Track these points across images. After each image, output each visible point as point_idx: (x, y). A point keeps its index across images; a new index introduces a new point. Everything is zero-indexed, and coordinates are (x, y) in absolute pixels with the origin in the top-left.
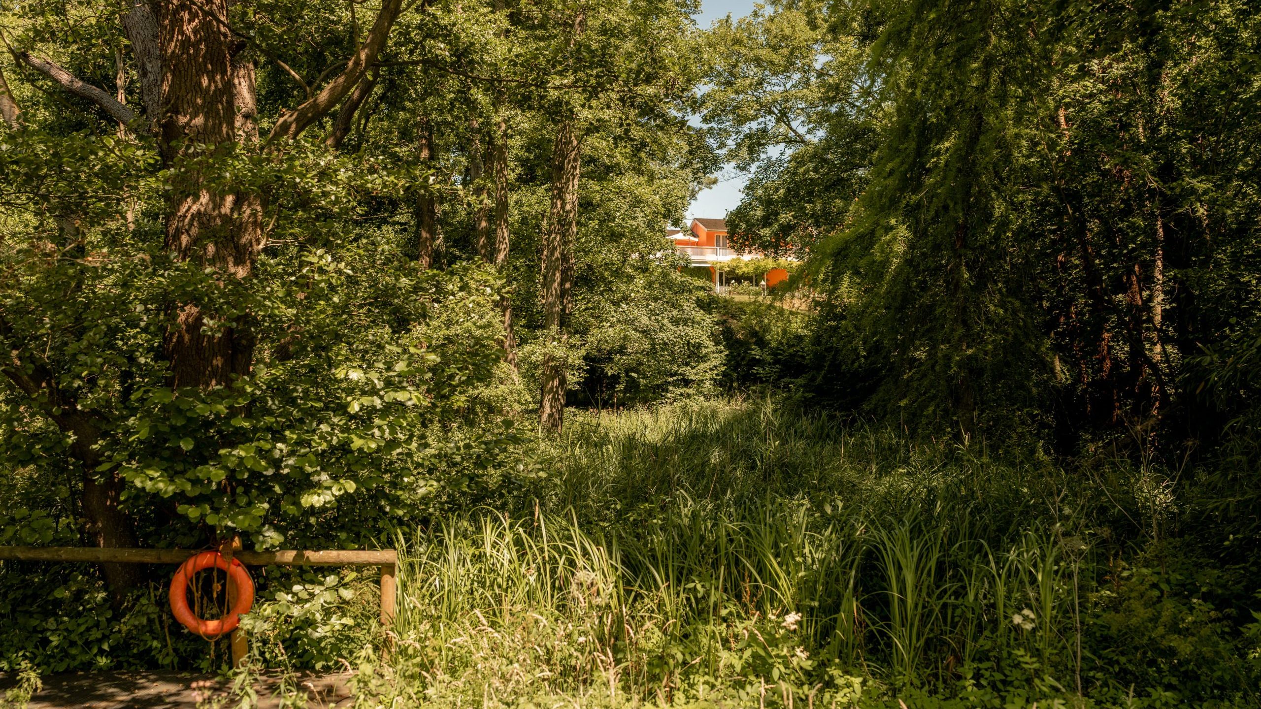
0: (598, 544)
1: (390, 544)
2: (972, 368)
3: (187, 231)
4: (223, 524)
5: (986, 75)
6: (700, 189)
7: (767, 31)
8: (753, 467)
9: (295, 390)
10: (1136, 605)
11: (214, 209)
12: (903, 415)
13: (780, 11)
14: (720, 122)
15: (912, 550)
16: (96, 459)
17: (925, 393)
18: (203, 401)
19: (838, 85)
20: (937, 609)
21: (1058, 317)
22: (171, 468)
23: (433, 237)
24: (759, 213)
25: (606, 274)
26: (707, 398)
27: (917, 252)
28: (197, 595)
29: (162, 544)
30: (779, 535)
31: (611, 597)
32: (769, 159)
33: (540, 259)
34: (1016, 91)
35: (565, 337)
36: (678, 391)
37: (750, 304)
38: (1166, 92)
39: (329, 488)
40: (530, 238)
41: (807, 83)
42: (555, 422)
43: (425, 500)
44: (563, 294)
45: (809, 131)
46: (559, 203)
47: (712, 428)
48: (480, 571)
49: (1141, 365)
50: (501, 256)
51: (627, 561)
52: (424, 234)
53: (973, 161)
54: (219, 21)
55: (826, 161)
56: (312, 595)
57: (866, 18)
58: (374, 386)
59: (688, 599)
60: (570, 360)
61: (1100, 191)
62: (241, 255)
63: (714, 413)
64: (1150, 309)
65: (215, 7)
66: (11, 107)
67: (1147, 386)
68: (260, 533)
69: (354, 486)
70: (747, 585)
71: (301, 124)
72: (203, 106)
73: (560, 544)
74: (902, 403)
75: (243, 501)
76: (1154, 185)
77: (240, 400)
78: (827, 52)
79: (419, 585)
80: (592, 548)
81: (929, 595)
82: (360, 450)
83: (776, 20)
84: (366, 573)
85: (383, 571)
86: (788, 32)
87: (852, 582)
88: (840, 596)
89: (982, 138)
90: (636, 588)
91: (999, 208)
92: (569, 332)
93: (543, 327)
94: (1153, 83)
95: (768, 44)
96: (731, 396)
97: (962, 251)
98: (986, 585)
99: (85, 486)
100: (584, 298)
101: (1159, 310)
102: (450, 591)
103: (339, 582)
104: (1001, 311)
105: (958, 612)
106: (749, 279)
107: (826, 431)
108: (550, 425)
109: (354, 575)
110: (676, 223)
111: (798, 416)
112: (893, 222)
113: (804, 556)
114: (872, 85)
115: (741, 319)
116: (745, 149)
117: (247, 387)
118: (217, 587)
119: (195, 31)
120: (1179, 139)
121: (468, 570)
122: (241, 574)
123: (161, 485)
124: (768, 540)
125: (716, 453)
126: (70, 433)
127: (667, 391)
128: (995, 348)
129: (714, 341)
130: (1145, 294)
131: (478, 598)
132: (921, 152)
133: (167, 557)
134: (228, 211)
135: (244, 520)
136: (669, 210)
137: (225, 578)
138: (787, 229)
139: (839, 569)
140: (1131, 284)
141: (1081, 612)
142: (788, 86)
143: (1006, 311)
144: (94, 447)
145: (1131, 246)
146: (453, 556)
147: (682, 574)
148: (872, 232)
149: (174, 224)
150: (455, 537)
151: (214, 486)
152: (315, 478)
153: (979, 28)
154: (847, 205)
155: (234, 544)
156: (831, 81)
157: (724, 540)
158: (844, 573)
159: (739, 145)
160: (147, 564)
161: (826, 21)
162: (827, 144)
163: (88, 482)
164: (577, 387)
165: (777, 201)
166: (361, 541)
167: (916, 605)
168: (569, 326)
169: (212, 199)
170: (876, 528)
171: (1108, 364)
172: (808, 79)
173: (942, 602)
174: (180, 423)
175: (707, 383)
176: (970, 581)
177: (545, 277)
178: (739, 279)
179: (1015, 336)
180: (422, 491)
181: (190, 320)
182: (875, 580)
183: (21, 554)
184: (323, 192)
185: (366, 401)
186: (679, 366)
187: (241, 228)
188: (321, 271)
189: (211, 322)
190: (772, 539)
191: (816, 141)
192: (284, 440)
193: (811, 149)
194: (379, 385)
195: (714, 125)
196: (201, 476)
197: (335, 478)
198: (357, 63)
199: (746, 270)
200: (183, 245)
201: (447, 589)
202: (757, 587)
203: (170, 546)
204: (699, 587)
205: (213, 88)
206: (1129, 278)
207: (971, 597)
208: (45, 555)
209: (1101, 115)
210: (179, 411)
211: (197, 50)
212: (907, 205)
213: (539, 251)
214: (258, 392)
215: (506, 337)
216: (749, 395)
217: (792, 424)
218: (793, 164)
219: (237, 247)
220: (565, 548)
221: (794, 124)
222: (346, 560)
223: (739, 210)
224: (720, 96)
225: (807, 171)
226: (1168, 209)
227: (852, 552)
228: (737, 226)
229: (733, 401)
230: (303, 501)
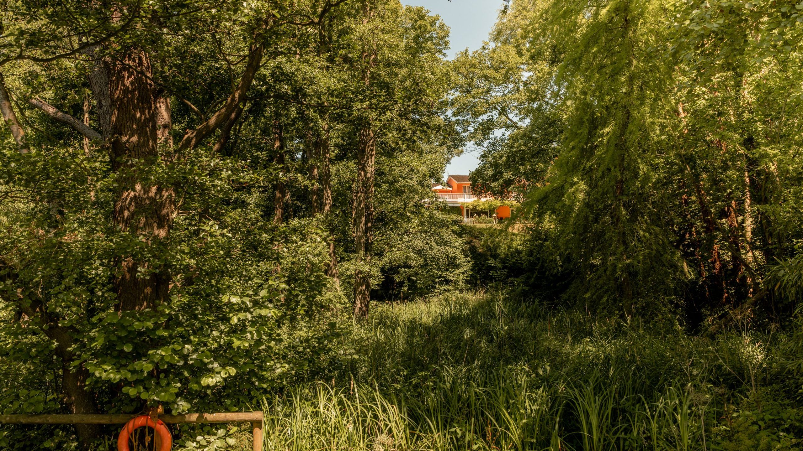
0: (392, 404)
1: (258, 407)
2: (631, 272)
3: (128, 208)
4: (152, 398)
5: (631, 85)
6: (452, 157)
7: (492, 58)
8: (491, 341)
9: (197, 309)
10: (742, 436)
11: (144, 194)
12: (587, 304)
13: (499, 45)
14: (463, 116)
15: (595, 402)
16: (70, 357)
17: (601, 288)
18: (138, 320)
19: (537, 91)
20: (613, 441)
21: (684, 235)
22: (118, 362)
23: (283, 196)
24: (490, 172)
25: (394, 217)
26: (461, 291)
27: (592, 198)
28: (135, 444)
29: (113, 410)
30: (509, 395)
31: (402, 438)
32: (495, 138)
33: (351, 208)
34: (650, 94)
35: (369, 258)
36: (443, 288)
37: (487, 229)
38: (746, 92)
39: (219, 373)
40: (345, 195)
41: (518, 90)
42: (364, 312)
43: (281, 376)
44: (367, 230)
45: (521, 120)
46: (363, 173)
47: (465, 312)
48: (317, 423)
49: (739, 265)
50: (327, 208)
51: (412, 414)
52: (278, 195)
53: (625, 140)
54: (147, 77)
55: (531, 138)
56: (209, 443)
57: (553, 50)
58: (247, 306)
59: (451, 438)
60: (372, 273)
61: (707, 156)
62: (162, 221)
63: (466, 302)
64: (743, 228)
65: (144, 68)
66: (18, 129)
67: (744, 278)
68: (175, 402)
69: (235, 371)
70: (489, 429)
71: (198, 138)
72: (137, 129)
73: (368, 405)
74: (587, 296)
75: (164, 383)
76: (742, 152)
77: (162, 318)
78: (529, 70)
79: (277, 434)
80: (389, 406)
81: (607, 432)
82: (239, 347)
83: (497, 51)
84: (243, 427)
85: (254, 425)
86: (504, 58)
87: (557, 426)
88: (550, 434)
89: (630, 125)
90: (417, 432)
91: (643, 169)
92: (371, 255)
93: (355, 252)
94: (738, 86)
95: (492, 66)
96: (476, 290)
97: (621, 197)
98: (645, 425)
99: (64, 372)
100: (380, 233)
101: (749, 229)
102: (297, 437)
103: (227, 433)
104: (647, 234)
105: (627, 443)
106: (486, 213)
107: (538, 313)
108: (360, 315)
109: (235, 429)
110: (438, 181)
111: (520, 302)
112: (575, 179)
113: (525, 409)
114: (559, 90)
115: (481, 239)
116: (480, 132)
117: (166, 310)
118: (148, 439)
119: (132, 83)
120: (757, 121)
121: (309, 423)
122: (163, 429)
123: (112, 375)
124: (502, 398)
125: (468, 332)
126: (54, 341)
127: (435, 288)
128: (644, 258)
129: (464, 254)
130: (740, 218)
131: (315, 440)
132: (591, 134)
133: (116, 420)
134: (153, 195)
135: (165, 396)
136: (433, 173)
137: (153, 433)
138: (508, 183)
139: (549, 417)
140: (730, 213)
141: (707, 441)
142: (506, 92)
143: (650, 234)
144: (70, 349)
145: (729, 190)
146: (299, 414)
147: (447, 422)
148: (563, 186)
149: (119, 205)
150: (300, 400)
151: (145, 374)
152: (210, 366)
153: (625, 57)
154: (547, 167)
155: (159, 410)
156: (533, 88)
157: (473, 398)
158: (552, 419)
159: (476, 130)
160: (103, 424)
161: (528, 51)
162: (533, 127)
163: (66, 370)
164: (377, 287)
165: (501, 165)
166: (240, 407)
167: (600, 440)
168: (371, 251)
169: (143, 188)
170: (571, 388)
171: (718, 264)
172: (518, 87)
173: (616, 437)
174: (123, 334)
175: (461, 282)
176: (634, 421)
177: (355, 220)
178: (479, 213)
179: (657, 250)
180: (278, 371)
181: (130, 264)
182: (572, 422)
183: (23, 420)
184: (213, 185)
185: (241, 316)
186: (442, 272)
187: (162, 205)
188: (212, 235)
189: (143, 270)
190: (505, 398)
191: (524, 126)
192: (189, 342)
193: (521, 131)
194: (250, 305)
195: (459, 118)
196: (137, 368)
197: (223, 366)
198: (233, 100)
199: (483, 207)
200: (125, 217)
201: (295, 436)
202: (496, 430)
203: (118, 412)
204: (458, 430)
205: (143, 118)
206: (729, 209)
207: (635, 433)
208: (38, 420)
209: (705, 108)
210: (124, 327)
211: (133, 95)
212: (584, 169)
213: (351, 203)
214: (173, 313)
215: (331, 261)
216: (487, 289)
217: (516, 309)
218: (511, 141)
219: (159, 217)
220: (371, 407)
221: (510, 116)
222: (230, 419)
223: (477, 171)
224: (463, 100)
225: (520, 145)
226: (751, 167)
227: (557, 404)
228: (477, 181)
229: (478, 294)
230: (202, 382)
